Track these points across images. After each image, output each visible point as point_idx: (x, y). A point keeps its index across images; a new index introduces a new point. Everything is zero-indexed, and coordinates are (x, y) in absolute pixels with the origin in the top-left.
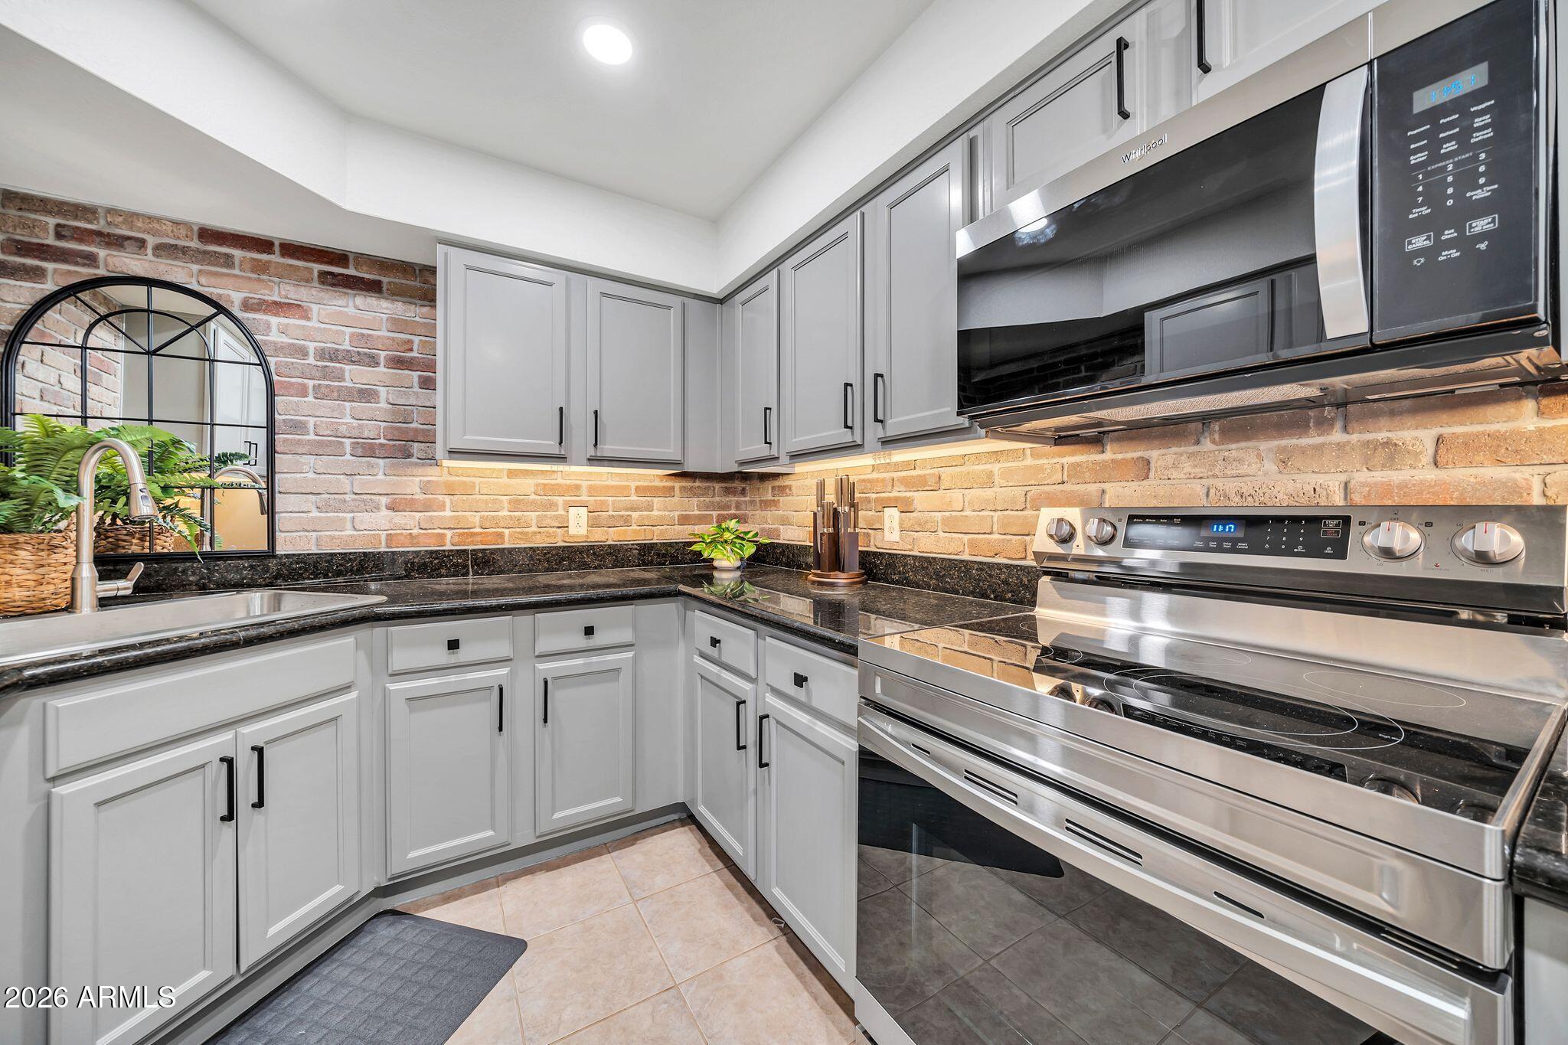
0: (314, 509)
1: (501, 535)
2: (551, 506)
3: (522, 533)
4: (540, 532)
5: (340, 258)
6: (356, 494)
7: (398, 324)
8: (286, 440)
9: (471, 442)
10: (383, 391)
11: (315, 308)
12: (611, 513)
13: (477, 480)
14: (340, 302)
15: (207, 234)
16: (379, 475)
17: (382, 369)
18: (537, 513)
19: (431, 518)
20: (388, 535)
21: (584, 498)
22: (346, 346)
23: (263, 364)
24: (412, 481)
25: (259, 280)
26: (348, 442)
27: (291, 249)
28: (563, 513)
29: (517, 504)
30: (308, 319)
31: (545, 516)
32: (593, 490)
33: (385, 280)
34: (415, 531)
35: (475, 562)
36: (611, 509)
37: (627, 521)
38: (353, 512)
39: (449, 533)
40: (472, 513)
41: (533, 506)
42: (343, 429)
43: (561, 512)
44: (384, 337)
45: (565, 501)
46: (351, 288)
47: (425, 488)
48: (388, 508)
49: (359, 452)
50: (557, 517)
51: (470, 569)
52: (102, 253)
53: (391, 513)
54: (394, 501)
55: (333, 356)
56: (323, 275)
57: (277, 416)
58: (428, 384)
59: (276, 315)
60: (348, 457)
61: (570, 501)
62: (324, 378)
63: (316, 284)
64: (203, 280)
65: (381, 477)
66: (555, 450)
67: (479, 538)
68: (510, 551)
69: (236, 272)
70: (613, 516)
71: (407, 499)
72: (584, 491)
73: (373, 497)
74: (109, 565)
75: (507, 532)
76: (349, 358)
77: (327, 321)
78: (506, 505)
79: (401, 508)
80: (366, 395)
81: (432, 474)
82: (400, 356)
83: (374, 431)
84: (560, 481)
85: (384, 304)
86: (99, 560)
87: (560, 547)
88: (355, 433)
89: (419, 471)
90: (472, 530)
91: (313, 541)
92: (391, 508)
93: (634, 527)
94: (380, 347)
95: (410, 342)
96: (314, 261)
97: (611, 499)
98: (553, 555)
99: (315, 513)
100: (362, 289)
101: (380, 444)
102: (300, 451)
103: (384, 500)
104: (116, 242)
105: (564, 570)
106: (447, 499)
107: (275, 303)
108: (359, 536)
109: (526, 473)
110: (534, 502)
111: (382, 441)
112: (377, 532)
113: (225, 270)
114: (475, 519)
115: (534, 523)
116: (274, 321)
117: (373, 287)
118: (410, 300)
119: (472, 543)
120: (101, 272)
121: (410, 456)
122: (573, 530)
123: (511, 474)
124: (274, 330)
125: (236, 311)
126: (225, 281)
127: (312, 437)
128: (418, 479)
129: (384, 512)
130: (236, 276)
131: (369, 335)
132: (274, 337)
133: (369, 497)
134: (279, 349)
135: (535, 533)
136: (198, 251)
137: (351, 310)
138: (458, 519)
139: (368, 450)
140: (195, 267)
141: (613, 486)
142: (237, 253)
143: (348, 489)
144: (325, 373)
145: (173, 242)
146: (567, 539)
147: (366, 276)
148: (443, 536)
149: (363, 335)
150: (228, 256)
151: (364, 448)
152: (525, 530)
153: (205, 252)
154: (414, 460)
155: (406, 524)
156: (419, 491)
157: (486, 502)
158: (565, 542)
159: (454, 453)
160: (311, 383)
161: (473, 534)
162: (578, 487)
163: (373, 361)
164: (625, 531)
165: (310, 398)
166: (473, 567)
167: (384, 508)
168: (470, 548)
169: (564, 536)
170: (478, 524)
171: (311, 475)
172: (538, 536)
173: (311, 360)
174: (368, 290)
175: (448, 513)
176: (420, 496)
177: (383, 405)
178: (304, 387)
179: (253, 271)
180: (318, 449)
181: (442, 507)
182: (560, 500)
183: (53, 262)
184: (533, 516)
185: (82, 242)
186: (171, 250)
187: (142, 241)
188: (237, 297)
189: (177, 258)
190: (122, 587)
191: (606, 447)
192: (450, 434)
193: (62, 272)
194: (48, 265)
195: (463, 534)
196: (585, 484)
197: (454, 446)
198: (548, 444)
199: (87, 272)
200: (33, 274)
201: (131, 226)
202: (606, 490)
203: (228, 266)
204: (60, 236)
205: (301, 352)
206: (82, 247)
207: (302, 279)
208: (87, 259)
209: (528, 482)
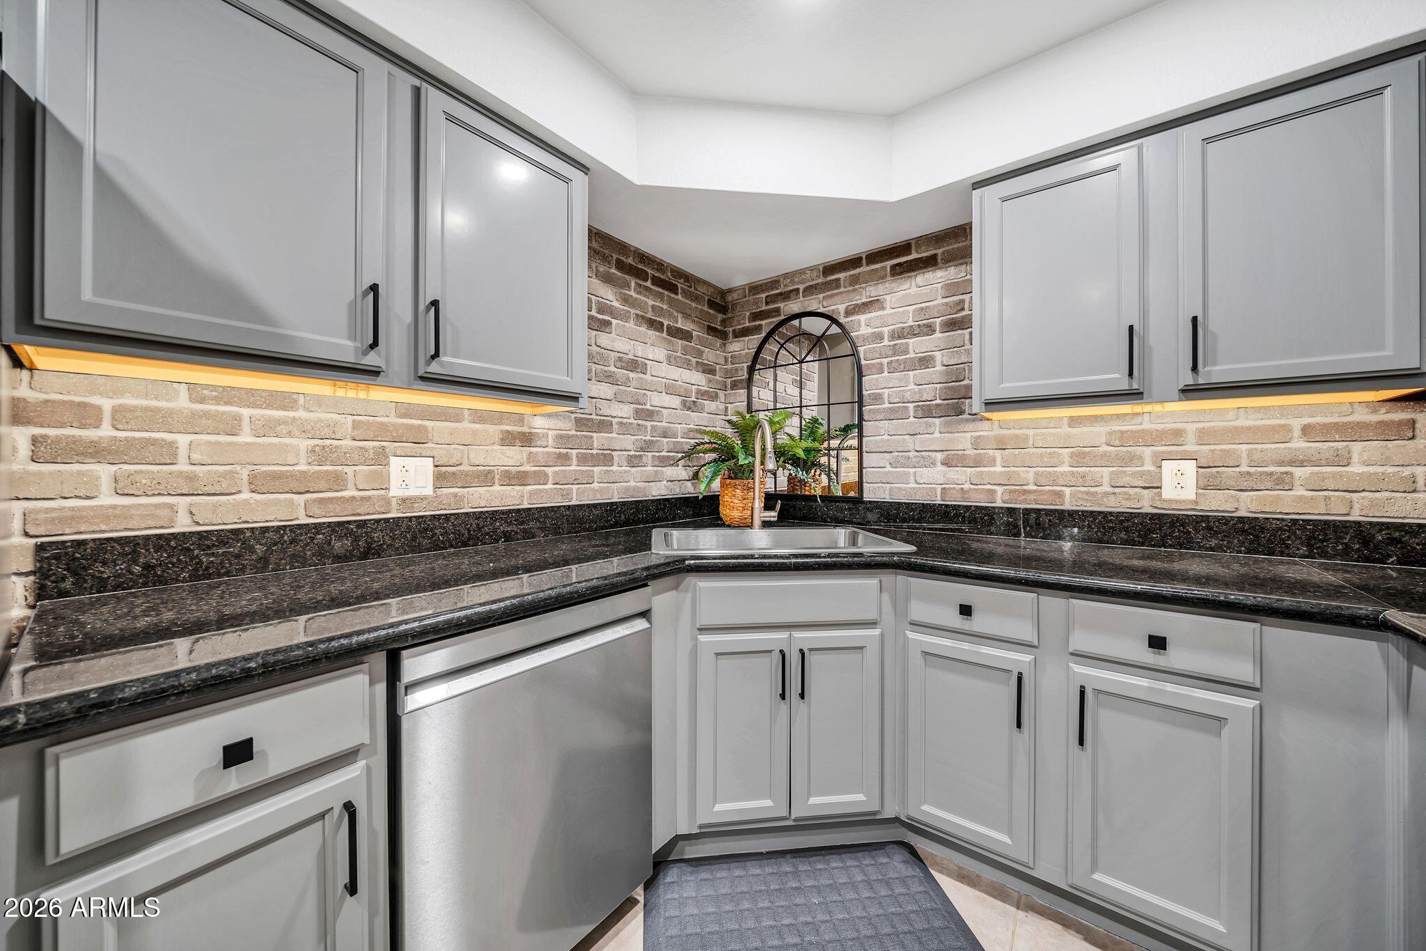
0: (888, 465)
1: (1060, 495)
2: (1132, 459)
3: (1088, 493)
4: (1114, 493)
5: (904, 248)
6: (917, 451)
7: (950, 289)
8: (870, 410)
10: (938, 355)
11: (888, 298)
12: (1244, 468)
13: (1031, 432)
14: (906, 286)
15: (830, 269)
16: (936, 433)
17: (938, 335)
18: (1111, 469)
19: (982, 473)
20: (942, 489)
21: (1191, 447)
22: (911, 323)
23: (857, 353)
24: (963, 439)
25: (855, 290)
26: (911, 406)
27: (875, 256)
28: (1152, 468)
29: (1079, 458)
30: (883, 308)
31: (1124, 472)
32: (1204, 437)
33: (938, 252)
34: (967, 486)
35: (1027, 523)
36: (1244, 461)
37: (1283, 482)
38: (915, 467)
39: (1000, 490)
40: (1024, 469)
41: (1106, 461)
42: (908, 396)
43: (1148, 467)
44: (939, 305)
45: (1155, 454)
46: (913, 271)
47: (976, 443)
48: (943, 464)
49: (920, 413)
50: (1141, 474)
51: (1022, 530)
52: (782, 305)
53: (944, 468)
54: (947, 458)
55: (899, 334)
56: (893, 267)
57: (865, 393)
59: (864, 313)
60: (912, 419)
61: (1163, 452)
62: (894, 355)
63: (889, 278)
64: (825, 304)
65: (937, 435)
66: (1124, 385)
67: (1032, 497)
68: (1071, 513)
69: (842, 289)
70: (1248, 473)
71: (958, 455)
72: (1191, 437)
73: (930, 453)
75: (1067, 491)
76: (912, 333)
77: (896, 306)
78: (1067, 459)
79: (954, 464)
80: (926, 362)
81: (983, 430)
82: (953, 319)
83: (932, 393)
84: (1147, 425)
85: (939, 274)
87: (1147, 514)
88: (917, 397)
89: (970, 426)
90: (1025, 487)
91: (887, 492)
92: (946, 463)
93: (1299, 492)
94: (936, 315)
95: (963, 301)
96: (887, 260)
97: (1244, 447)
98: (1134, 523)
99: (889, 469)
100: (921, 268)
101: (936, 405)
102: (879, 418)
103: (939, 456)
104: (786, 296)
105: (1154, 546)
106: (998, 454)
107: (863, 304)
108: (919, 488)
109: (1094, 419)
110: (1104, 454)
111: (938, 401)
112: (934, 486)
113: (836, 291)
114: (1029, 475)
115: (1106, 481)
116: (863, 318)
117: (930, 263)
118: (961, 261)
119: (1024, 501)
120: (782, 317)
121: (962, 413)
122: (1169, 492)
123: (1073, 421)
124: (863, 325)
125: (842, 320)
126: (837, 299)
127: (887, 405)
128: (969, 435)
129: (940, 468)
130: (841, 293)
131: (927, 307)
132: (864, 330)
133: (927, 453)
134: (866, 339)
135: (1106, 494)
136: (823, 284)
137: (914, 290)
138: (1009, 475)
139: (927, 412)
140: (821, 296)
141: (1249, 428)
142: (842, 276)
143: (911, 447)
144: (895, 350)
145: (811, 283)
146: (1158, 504)
147: (924, 255)
148: (994, 492)
149: (922, 309)
150: (838, 280)
151: (923, 410)
152: (1092, 489)
153: (826, 283)
154: (966, 416)
155: (958, 479)
156: (969, 446)
157: (1042, 456)
158: (1156, 507)
159: (991, 405)
160: (885, 361)
161: (1026, 492)
162: (1178, 433)
163: (930, 330)
164: (1278, 497)
165: (886, 374)
166: (1025, 528)
167: (939, 463)
168: (1023, 506)
169: (1153, 499)
170: (1031, 481)
171: (886, 437)
172: (1112, 498)
173: (886, 342)
174: (926, 267)
175: (998, 469)
176: (971, 452)
177: (939, 368)
178: (881, 364)
179: (851, 285)
180: (895, 414)
181: (993, 462)
182: (1147, 452)
183: (765, 319)
184: (1106, 471)
185: (774, 302)
186: (810, 290)
187: (797, 290)
188: (842, 308)
189: (812, 294)
190: (772, 515)
191: (1217, 368)
192: (985, 384)
193: (768, 325)
194: (763, 322)
195: (1014, 491)
196: (1191, 428)
197: (991, 395)
198: (1116, 379)
199: (776, 320)
200: (758, 329)
201: (793, 282)
202: (1236, 434)
203: (838, 287)
204: (767, 303)
205: (880, 337)
206: (776, 306)
207: (880, 277)
208: (777, 311)
209: (1098, 430)
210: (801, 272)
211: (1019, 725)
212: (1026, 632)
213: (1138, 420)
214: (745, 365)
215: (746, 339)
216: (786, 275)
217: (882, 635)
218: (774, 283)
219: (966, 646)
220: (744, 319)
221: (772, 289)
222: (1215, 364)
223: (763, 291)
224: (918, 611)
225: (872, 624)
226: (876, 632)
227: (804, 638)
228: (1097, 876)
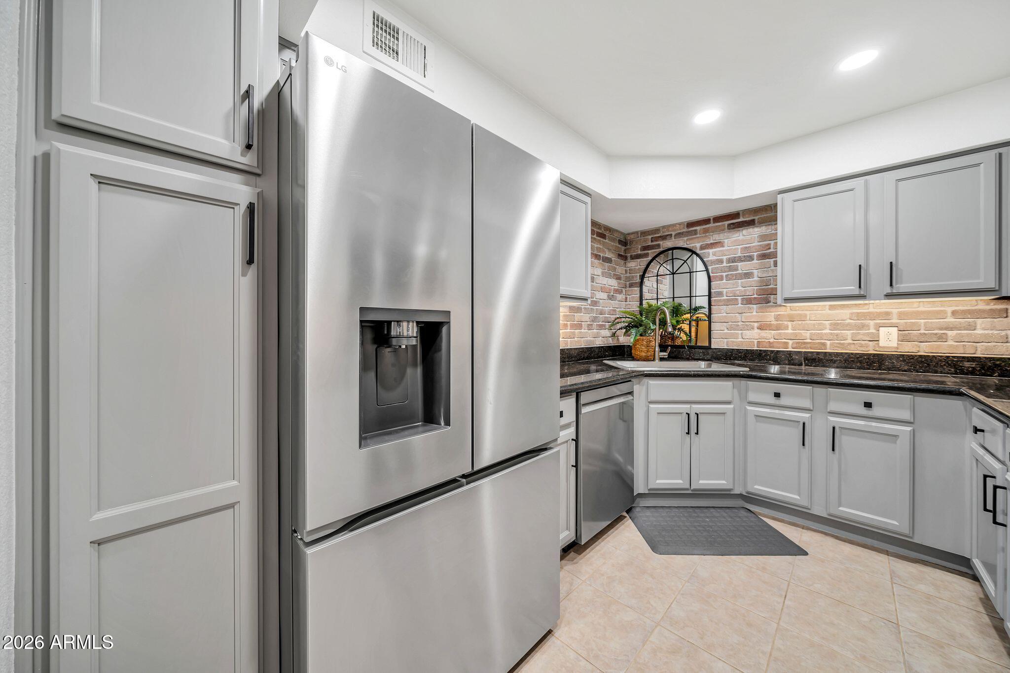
0: (726, 329)
1: (824, 345)
2: (863, 326)
3: (839, 343)
4: (854, 344)
5: (736, 215)
6: (743, 322)
7: (763, 238)
8: (715, 300)
10: (755, 272)
11: (726, 241)
12: (922, 331)
13: (808, 313)
14: (737, 235)
15: (691, 224)
16: (754, 312)
17: (755, 261)
18: (852, 331)
19: (780, 333)
20: (758, 342)
21: (895, 321)
22: (740, 255)
23: (707, 270)
24: (770, 316)
25: (706, 236)
26: (740, 298)
27: (717, 219)
28: (874, 331)
29: (835, 326)
30: (723, 246)
31: (859, 333)
32: (901, 315)
33: (756, 218)
34: (772, 340)
35: (806, 359)
36: (922, 327)
37: (942, 338)
38: (741, 330)
39: (790, 342)
40: (804, 331)
41: (848, 327)
42: (738, 293)
43: (872, 330)
44: (756, 246)
45: (876, 324)
46: (741, 227)
47: (777, 318)
48: (758, 328)
49: (745, 302)
50: (868, 334)
51: (803, 362)
52: (661, 243)
53: (759, 331)
54: (761, 325)
55: (733, 260)
56: (729, 225)
57: (712, 290)
58: (775, 264)
59: (712, 248)
60: (740, 305)
61: (880, 323)
62: (730, 271)
63: (726, 230)
64: (688, 243)
65: (755, 313)
66: (856, 292)
67: (809, 346)
68: (830, 354)
69: (698, 236)
70: (925, 334)
71: (767, 324)
73: (751, 323)
74: (663, 348)
75: (828, 343)
76: (740, 260)
77: (731, 245)
78: (828, 326)
79: (764, 329)
80: (748, 275)
81: (781, 311)
82: (764, 253)
83: (752, 292)
84: (871, 310)
85: (756, 229)
86: (660, 346)
87: (871, 354)
88: (743, 294)
89: (774, 309)
90: (805, 341)
91: (725, 343)
92: (760, 328)
93: (949, 342)
94: (754, 251)
95: (769, 244)
96: (726, 221)
97: (922, 321)
98: (864, 359)
99: (726, 331)
100: (746, 226)
101: (755, 298)
102: (720, 304)
103: (756, 325)
104: (664, 238)
105: (875, 370)
106: (790, 324)
107: (711, 244)
108: (744, 341)
109: (842, 307)
110: (849, 324)
111: (755, 296)
112: (753, 340)
113: (695, 236)
114: (807, 334)
115: (849, 337)
116: (711, 251)
117: (751, 223)
118: (769, 223)
119: (805, 348)
120: (661, 249)
121: (769, 302)
122: (882, 343)
123: (832, 308)
124: (711, 255)
125: (698, 252)
126: (695, 240)
127: (725, 298)
128: (773, 314)
129: (756, 331)
130: (698, 237)
131: (749, 247)
132: (712, 258)
133: (749, 323)
134: (713, 262)
135: (850, 344)
136: (687, 232)
137: (741, 237)
138: (796, 335)
139: (748, 301)
140: (685, 238)
141: (925, 312)
142: (698, 228)
143: (739, 319)
144: (730, 269)
145: (679, 232)
146: (877, 349)
147: (747, 219)
148: (787, 343)
149: (746, 248)
150: (696, 230)
151: (747, 300)
152: (842, 342)
153: (689, 232)
155: (767, 336)
156: (773, 319)
157: (814, 325)
158: (876, 351)
159: (787, 300)
160: (724, 274)
161: (805, 343)
162: (888, 314)
163: (751, 258)
164: (940, 346)
165: (724, 281)
166: (805, 361)
167: (756, 328)
168: (803, 350)
169: (874, 346)
170: (808, 337)
171: (725, 314)
172: (853, 346)
173: (725, 264)
174: (748, 226)
175: (790, 331)
176: (774, 323)
177: (756, 278)
178: (722, 276)
179: (703, 233)
180: (728, 303)
181: (787, 328)
182: (872, 323)
183: (651, 250)
184: (849, 333)
185: (656, 241)
186: (679, 235)
187: (671, 235)
188: (698, 245)
189: (680, 237)
190: (665, 355)
191: (903, 285)
192: (785, 289)
193: (652, 253)
194: (649, 252)
195: (799, 343)
196: (895, 311)
197: (788, 295)
198: (851, 289)
199: (658, 251)
200: (646, 255)
201: (668, 230)
202: (918, 314)
203: (696, 234)
204: (652, 241)
205: (721, 261)
206: (657, 243)
207: (721, 230)
208: (659, 246)
209: (845, 312)
210: (674, 225)
211: (804, 445)
212: (807, 404)
213: (867, 307)
214: (638, 275)
215: (639, 260)
216: (664, 227)
217: (734, 408)
218: (657, 230)
219: (777, 411)
220: (637, 249)
221: (655, 234)
222: (902, 283)
223: (650, 235)
224: (752, 397)
225: (729, 403)
226: (731, 406)
227: (697, 408)
228: (841, 508)
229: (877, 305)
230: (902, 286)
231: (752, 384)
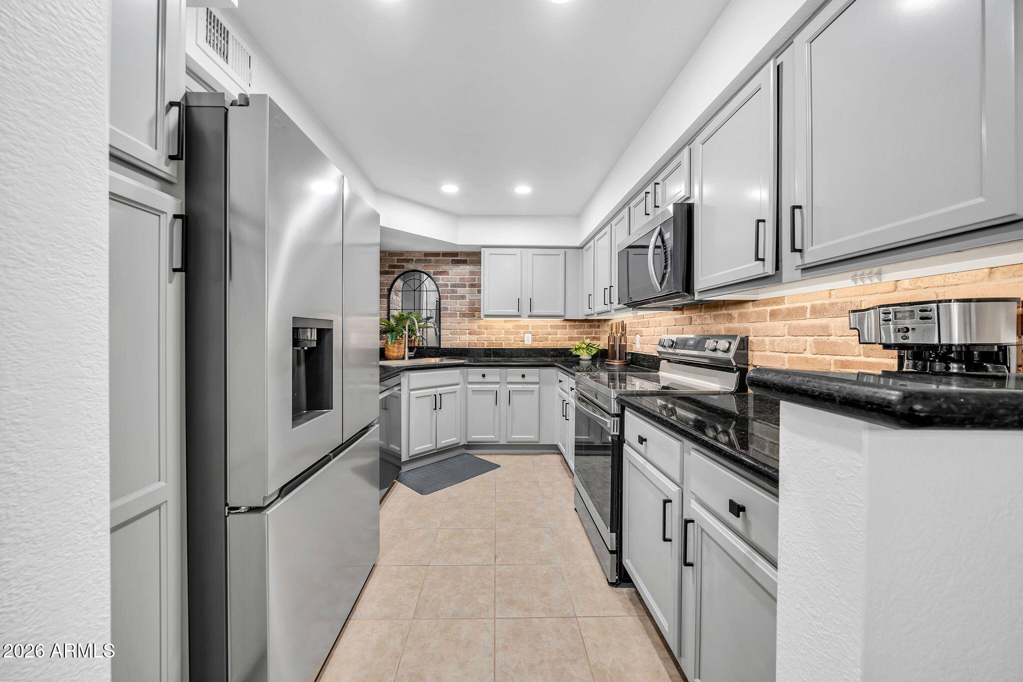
1: (501, 344)
2: (518, 333)
3: (509, 343)
4: (515, 343)
5: (457, 254)
6: (460, 329)
7: (472, 273)
8: (443, 313)
9: (491, 312)
10: (467, 295)
11: (450, 271)
12: (540, 336)
13: (494, 324)
14: (457, 268)
15: (427, 254)
16: (466, 323)
17: (467, 288)
18: (514, 336)
19: (481, 337)
20: (469, 342)
21: (530, 330)
22: (458, 282)
23: (438, 291)
24: (475, 325)
25: (437, 265)
26: (458, 312)
27: (445, 254)
29: (507, 333)
30: (448, 275)
31: (516, 337)
32: (533, 328)
33: (468, 259)
34: (476, 342)
35: (494, 352)
36: (540, 334)
37: (547, 339)
38: (459, 335)
39: (486, 342)
40: (493, 336)
41: (512, 333)
42: (457, 309)
43: (522, 335)
44: (467, 278)
45: (523, 331)
46: (460, 263)
47: (479, 327)
49: (461, 315)
50: (520, 337)
51: (492, 355)
52: (405, 264)
53: (469, 335)
54: (470, 332)
55: (454, 286)
56: (452, 260)
57: (441, 305)
58: (479, 292)
59: (441, 275)
60: (458, 317)
61: (525, 331)
62: (452, 293)
63: (450, 264)
64: (425, 268)
65: (467, 324)
66: (517, 313)
67: (495, 344)
68: (505, 349)
69: (432, 264)
71: (474, 331)
72: (530, 327)
75: (503, 342)
76: (459, 286)
77: (453, 275)
78: (503, 333)
79: (472, 334)
80: (463, 297)
82: (472, 283)
83: (465, 309)
84: (522, 324)
85: (468, 267)
88: (460, 310)
89: (477, 321)
90: (493, 341)
92: (469, 334)
93: (550, 341)
94: (467, 281)
95: (475, 278)
96: (450, 257)
97: (540, 331)
98: (519, 351)
99: (450, 335)
101: (467, 313)
102: (447, 316)
103: (468, 331)
104: (407, 261)
105: (523, 357)
106: (485, 331)
107: (441, 271)
108: (461, 342)
109: (510, 321)
110: (512, 332)
111: (467, 312)
112: (466, 341)
114: (493, 338)
115: (513, 339)
116: (441, 277)
117: (464, 262)
118: (475, 264)
120: (405, 270)
121: (474, 316)
122: (526, 343)
123: (505, 322)
124: (441, 279)
125: (432, 276)
126: (430, 267)
127: (449, 311)
128: (477, 324)
129: (468, 335)
131: (464, 278)
132: (441, 282)
133: (464, 330)
134: (442, 285)
135: (513, 343)
136: (424, 259)
137: (459, 271)
138: (488, 338)
139: (463, 315)
140: (423, 264)
141: (541, 325)
142: (432, 258)
143: (458, 327)
144: (453, 291)
145: (418, 258)
146: (524, 346)
147: (463, 259)
148: (484, 343)
149: (462, 278)
150: (430, 260)
153: (426, 260)
154: (476, 318)
155: (473, 339)
156: (477, 328)
157: (497, 332)
159: (486, 316)
160: (449, 295)
161: (493, 343)
162: (527, 326)
163: (464, 286)
164: (546, 343)
165: (449, 300)
168: (492, 347)
169: (523, 344)
171: (449, 324)
173: (449, 288)
174: (463, 263)
175: (485, 336)
176: (477, 330)
177: (468, 300)
178: (448, 296)
179: (436, 263)
180: (451, 315)
181: (484, 333)
182: (521, 331)
183: (397, 269)
184: (512, 336)
185: (401, 262)
186: (418, 261)
187: (413, 259)
188: (432, 271)
189: (420, 263)
190: (412, 354)
192: (485, 309)
193: (398, 271)
194: (396, 270)
195: (489, 343)
196: (530, 325)
197: (486, 313)
198: (514, 311)
199: (403, 270)
200: (393, 273)
201: (410, 255)
202: (538, 327)
203: (430, 263)
204: (398, 262)
205: (447, 285)
206: (402, 264)
207: (447, 263)
208: (403, 267)
209: (510, 324)
210: (415, 252)
213: (520, 322)
214: (386, 288)
215: (387, 276)
216: (407, 252)
218: (401, 254)
220: (385, 266)
221: (401, 256)
223: (398, 256)
225: (458, 384)
226: (459, 386)
227: (440, 390)
228: (513, 437)
229: (525, 321)
230: (535, 312)
231: (470, 370)
